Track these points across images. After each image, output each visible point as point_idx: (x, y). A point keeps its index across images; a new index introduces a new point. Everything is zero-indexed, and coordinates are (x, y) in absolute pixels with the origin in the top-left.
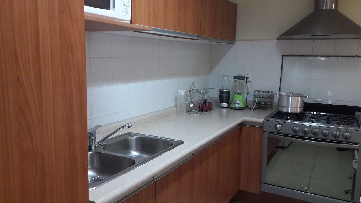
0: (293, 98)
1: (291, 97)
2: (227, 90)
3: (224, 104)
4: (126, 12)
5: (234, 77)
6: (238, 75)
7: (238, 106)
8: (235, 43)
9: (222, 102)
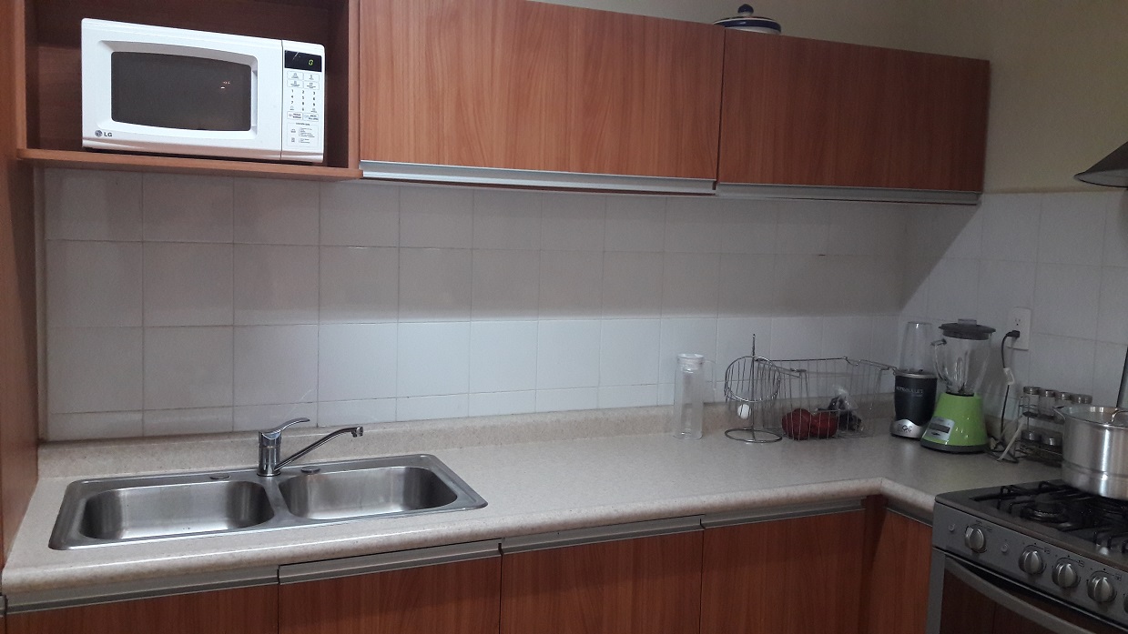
0: (1115, 434)
1: (1110, 430)
2: (920, 372)
3: (909, 424)
4: (302, 132)
5: (943, 327)
6: (962, 322)
7: (945, 439)
8: (980, 202)
9: (901, 415)
